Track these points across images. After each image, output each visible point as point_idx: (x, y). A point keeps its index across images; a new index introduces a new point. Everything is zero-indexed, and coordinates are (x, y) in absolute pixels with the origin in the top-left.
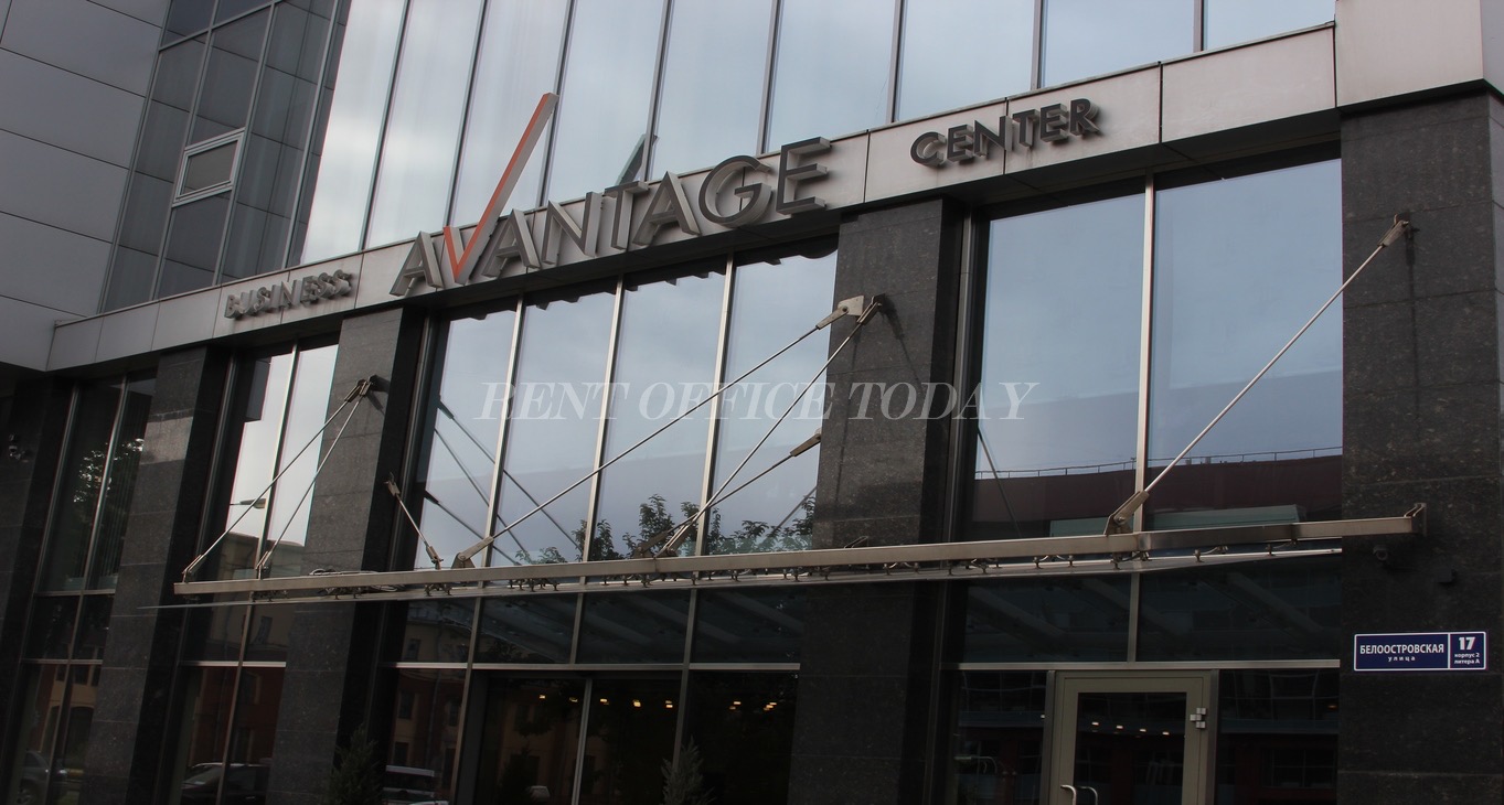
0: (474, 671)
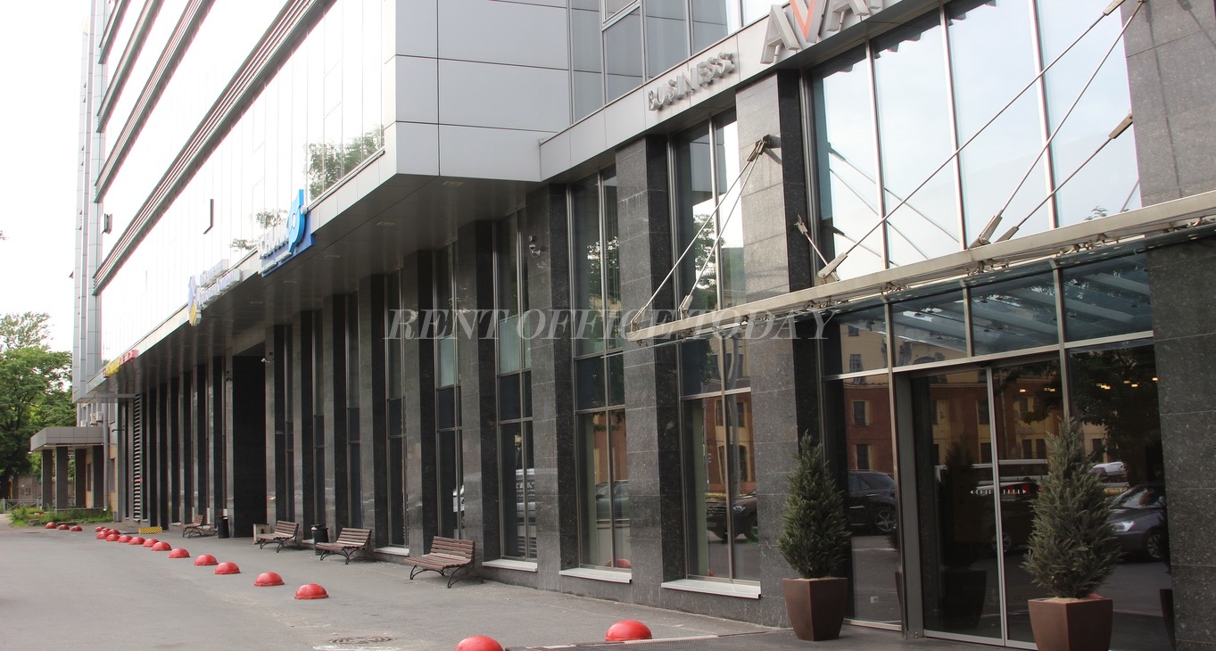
0: (894, 374)
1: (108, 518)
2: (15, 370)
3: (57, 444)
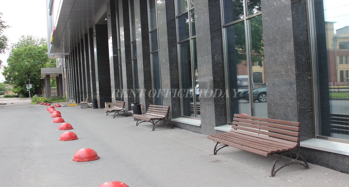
1: (64, 100)
2: (39, 52)
3: (45, 74)
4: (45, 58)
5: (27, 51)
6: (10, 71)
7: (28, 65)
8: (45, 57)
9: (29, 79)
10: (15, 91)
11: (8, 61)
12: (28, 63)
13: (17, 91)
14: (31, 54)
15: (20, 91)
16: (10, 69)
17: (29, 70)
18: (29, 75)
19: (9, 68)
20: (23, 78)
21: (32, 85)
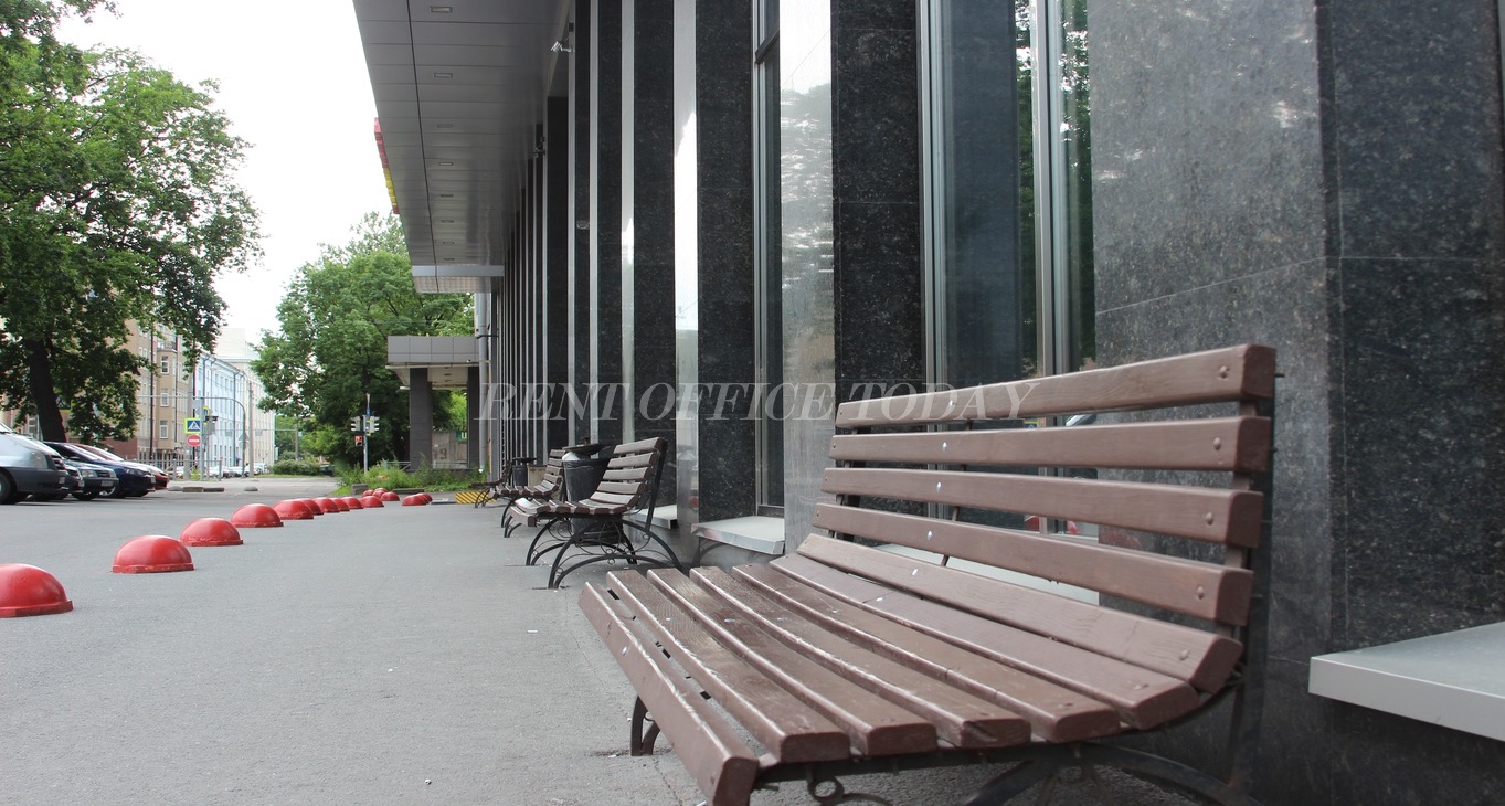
3: (406, 364)
4: (442, 305)
5: (367, 274)
6: (286, 358)
7: (368, 333)
8: (442, 300)
9: (368, 396)
10: (312, 446)
11: (282, 313)
12: (366, 323)
13: (324, 447)
14: (380, 286)
15: (333, 447)
16: (288, 348)
17: (369, 353)
18: (367, 378)
19: (287, 345)
20: (344, 389)
21: (377, 418)
